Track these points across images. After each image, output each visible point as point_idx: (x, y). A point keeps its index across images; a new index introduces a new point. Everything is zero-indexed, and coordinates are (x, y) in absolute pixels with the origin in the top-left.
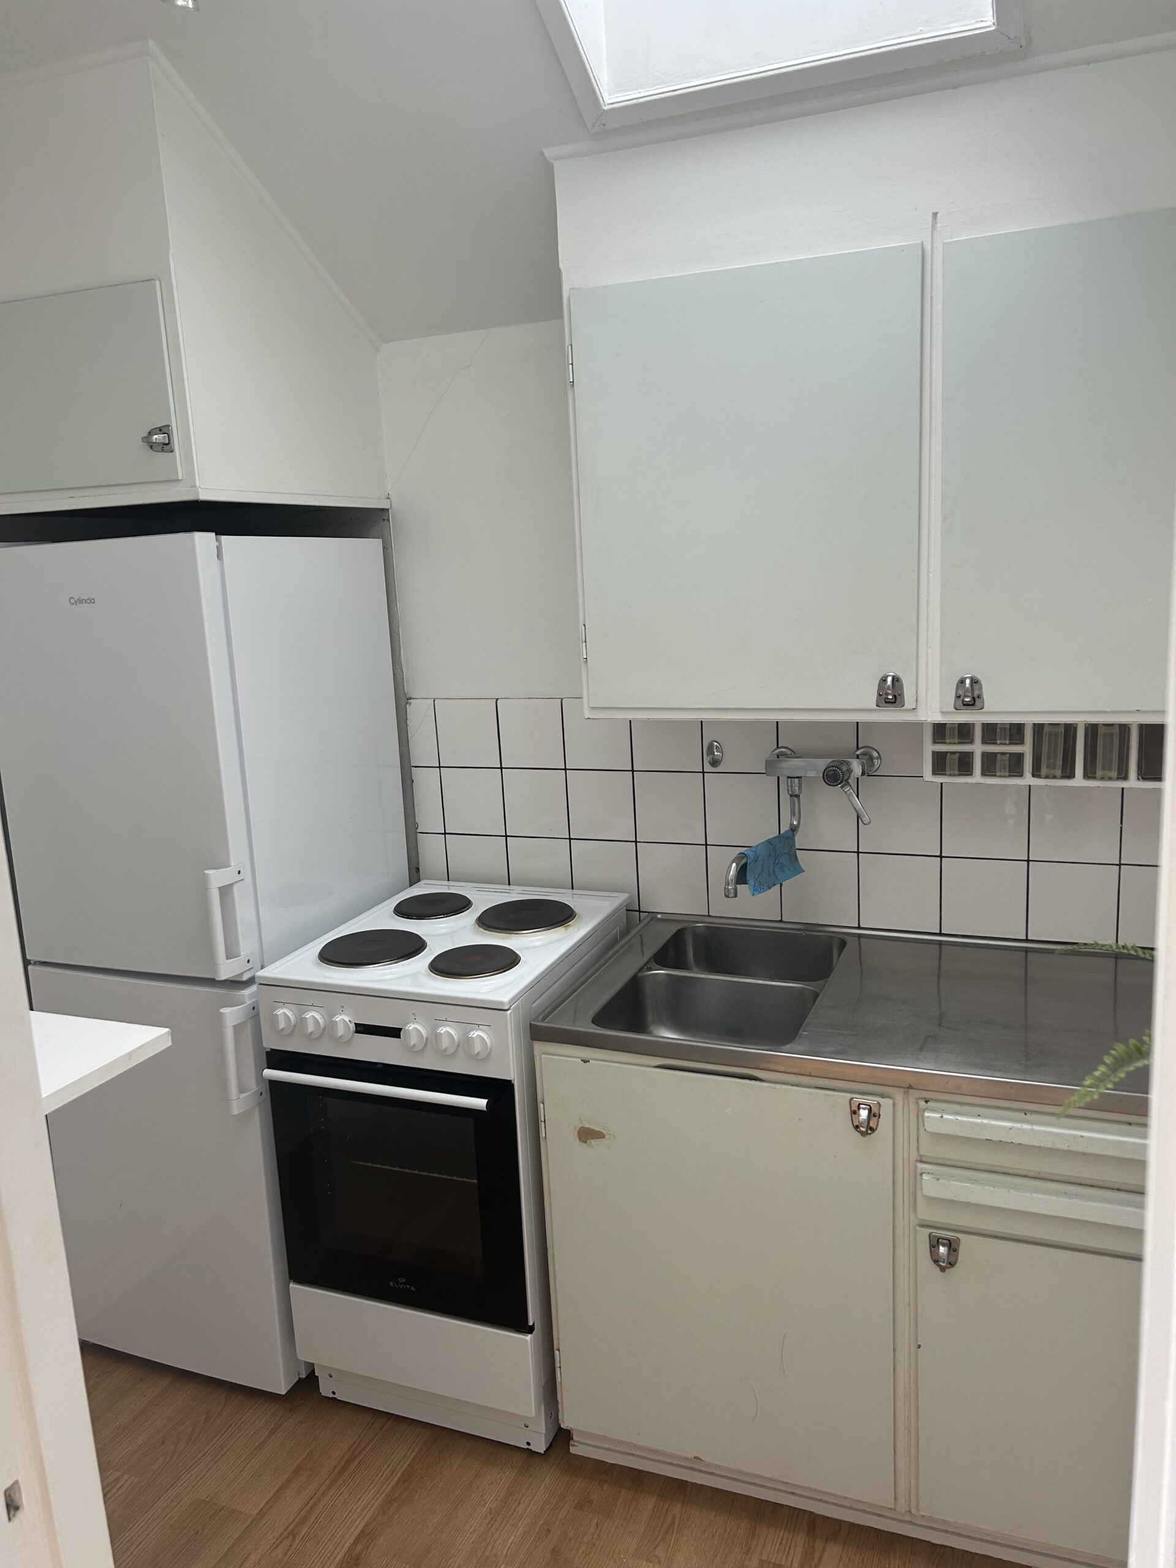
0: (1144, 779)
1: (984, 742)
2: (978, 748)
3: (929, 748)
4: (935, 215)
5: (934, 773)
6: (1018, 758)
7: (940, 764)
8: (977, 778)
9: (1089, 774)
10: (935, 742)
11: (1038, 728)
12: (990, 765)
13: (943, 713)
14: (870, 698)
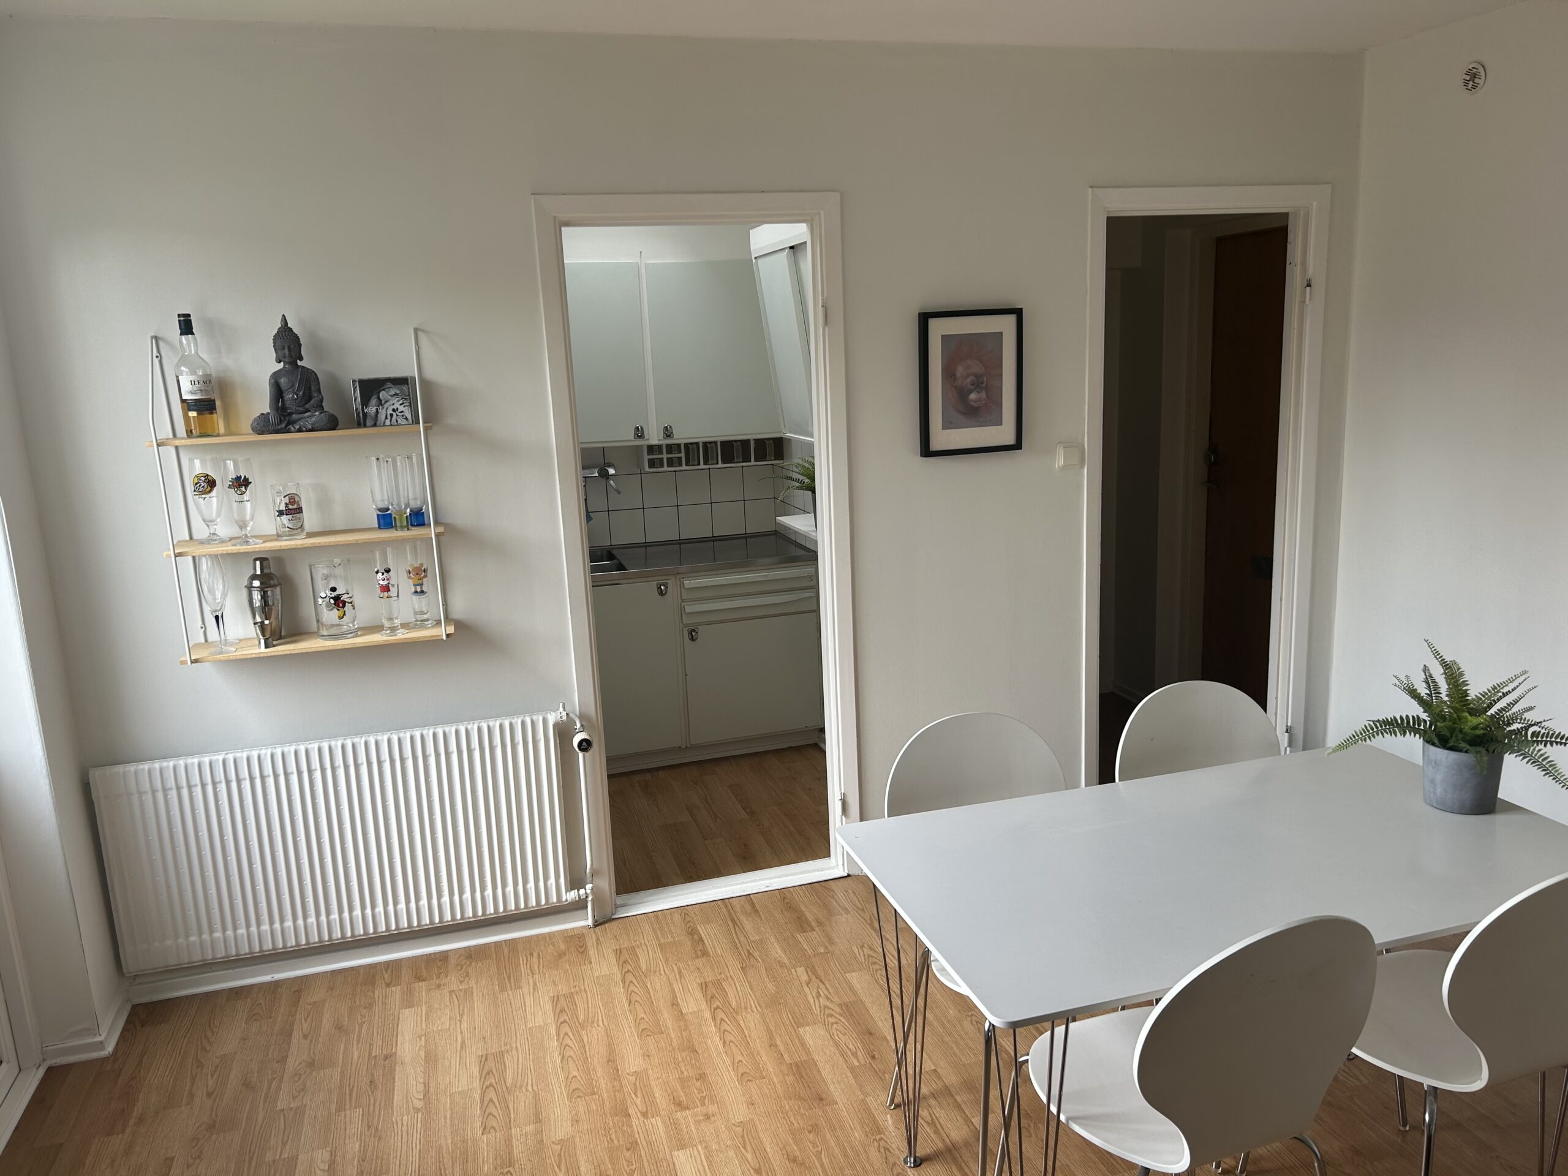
0: (725, 463)
1: (667, 453)
2: (665, 456)
3: (646, 457)
4: (641, 252)
5: (650, 467)
6: (680, 459)
7: (652, 464)
8: (666, 468)
9: (705, 463)
10: (648, 455)
11: (686, 445)
12: (671, 462)
13: (659, 440)
14: (632, 436)
